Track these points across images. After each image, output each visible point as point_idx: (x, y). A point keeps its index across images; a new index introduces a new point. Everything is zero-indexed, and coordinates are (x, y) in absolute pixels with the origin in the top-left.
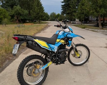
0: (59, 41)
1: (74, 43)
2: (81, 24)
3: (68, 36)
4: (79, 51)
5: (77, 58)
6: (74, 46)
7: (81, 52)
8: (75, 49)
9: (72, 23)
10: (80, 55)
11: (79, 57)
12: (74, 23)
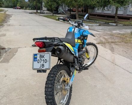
0: (77, 42)
2: (53, 15)
3: (84, 33)
9: (40, 13)
12: (42, 13)
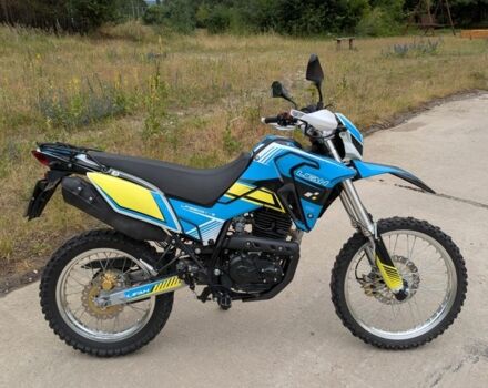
0: (245, 195)
1: (370, 217)
3: (299, 173)
4: (404, 260)
5: (385, 300)
6: (372, 229)
7: (413, 267)
8: (376, 241)
10: (406, 284)
11: (401, 296)
